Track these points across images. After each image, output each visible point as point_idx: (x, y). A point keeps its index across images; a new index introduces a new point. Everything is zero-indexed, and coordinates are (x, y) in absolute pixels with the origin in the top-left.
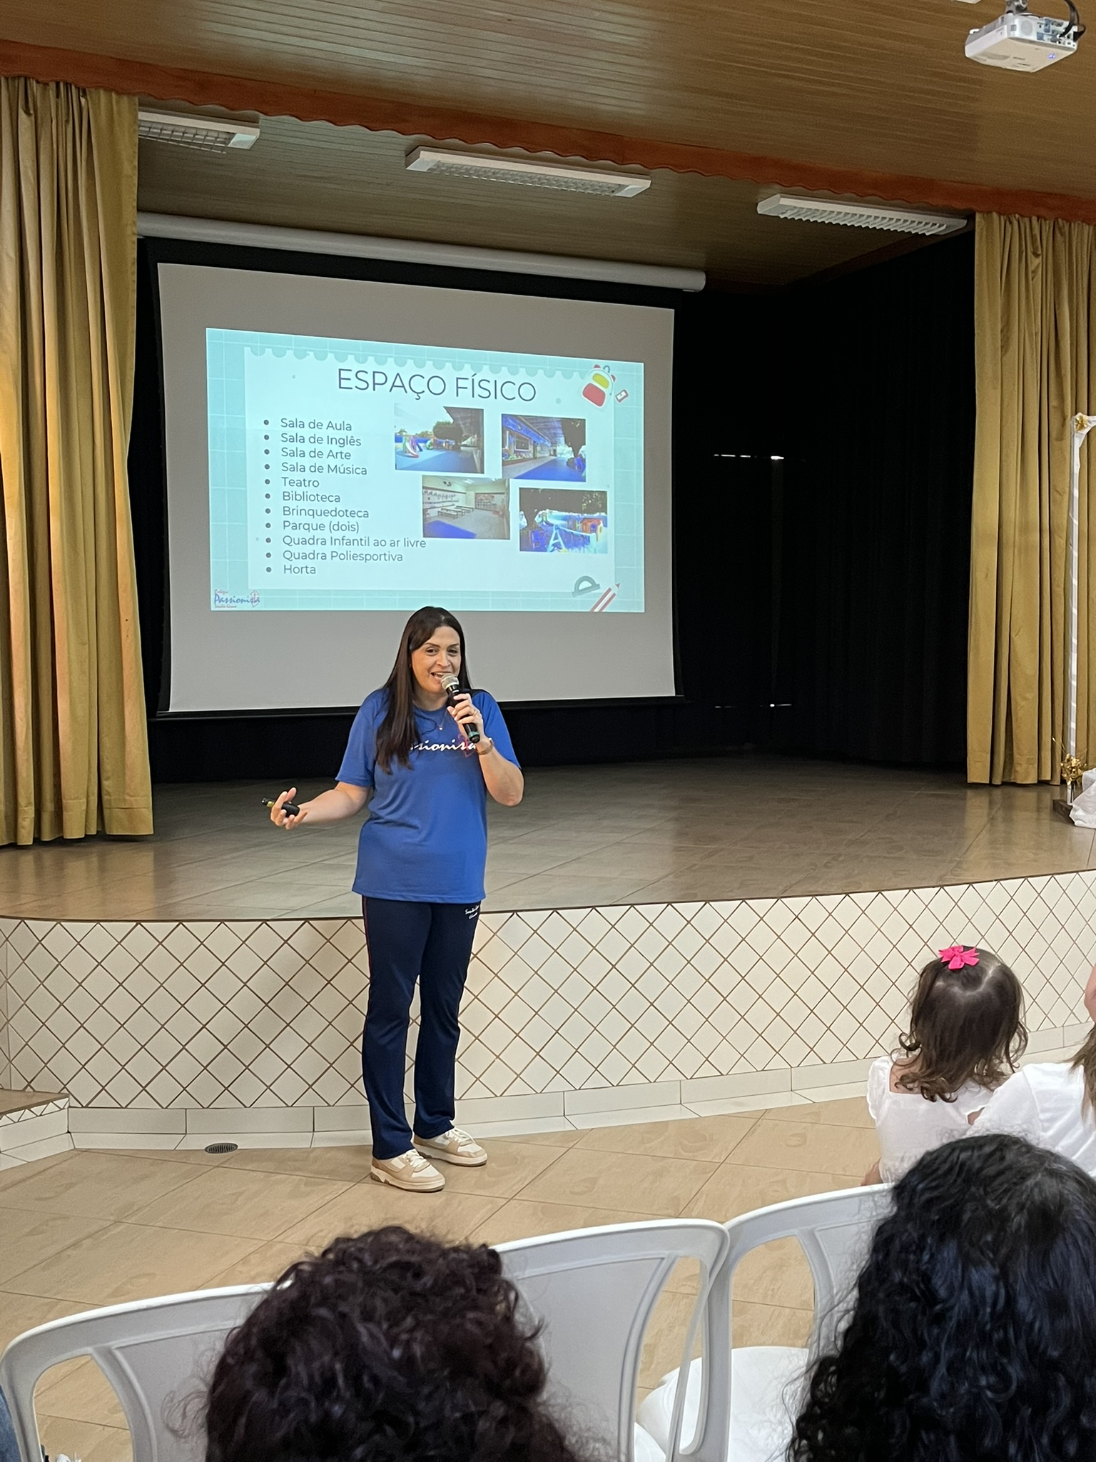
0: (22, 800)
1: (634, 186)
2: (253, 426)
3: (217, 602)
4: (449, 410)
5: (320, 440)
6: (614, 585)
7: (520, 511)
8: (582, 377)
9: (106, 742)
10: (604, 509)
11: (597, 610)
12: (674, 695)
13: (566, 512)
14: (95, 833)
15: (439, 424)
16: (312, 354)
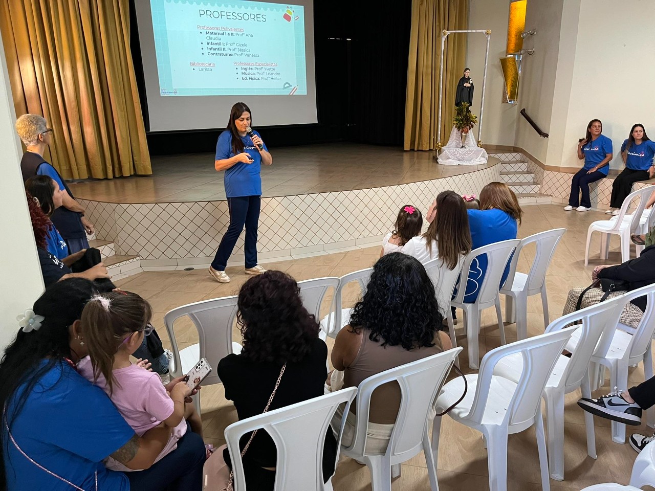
0: (108, 165)
3: (163, 93)
6: (297, 85)
8: (283, 11)
9: (134, 144)
11: (291, 94)
12: (317, 123)
14: (133, 174)
16: (188, 2)
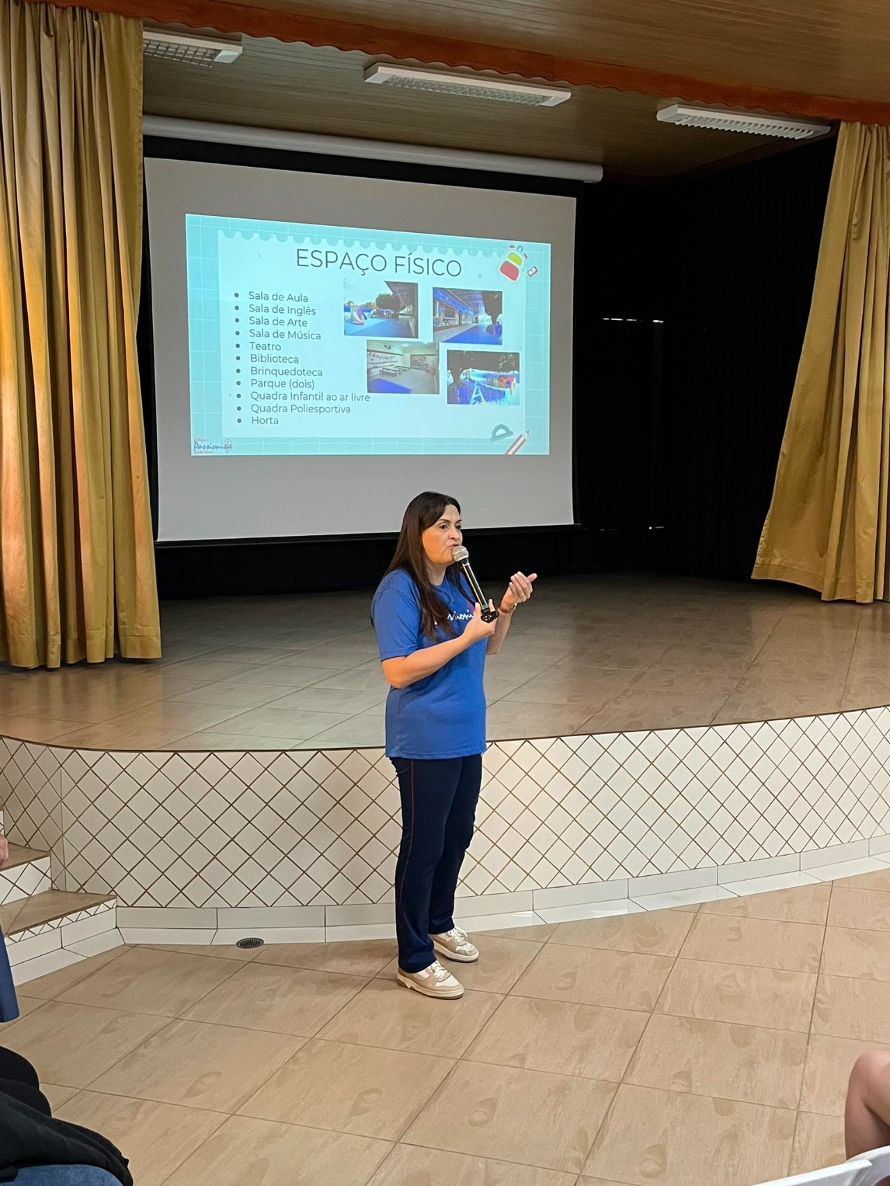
0: (51, 631)
1: (556, 96)
2: (226, 298)
3: (196, 449)
4: (389, 284)
5: (281, 311)
6: (524, 431)
7: (448, 369)
8: (500, 256)
9: (122, 580)
10: (517, 368)
11: (510, 453)
12: (573, 523)
13: (485, 370)
14: (112, 657)
15: (380, 295)
16: (275, 236)
